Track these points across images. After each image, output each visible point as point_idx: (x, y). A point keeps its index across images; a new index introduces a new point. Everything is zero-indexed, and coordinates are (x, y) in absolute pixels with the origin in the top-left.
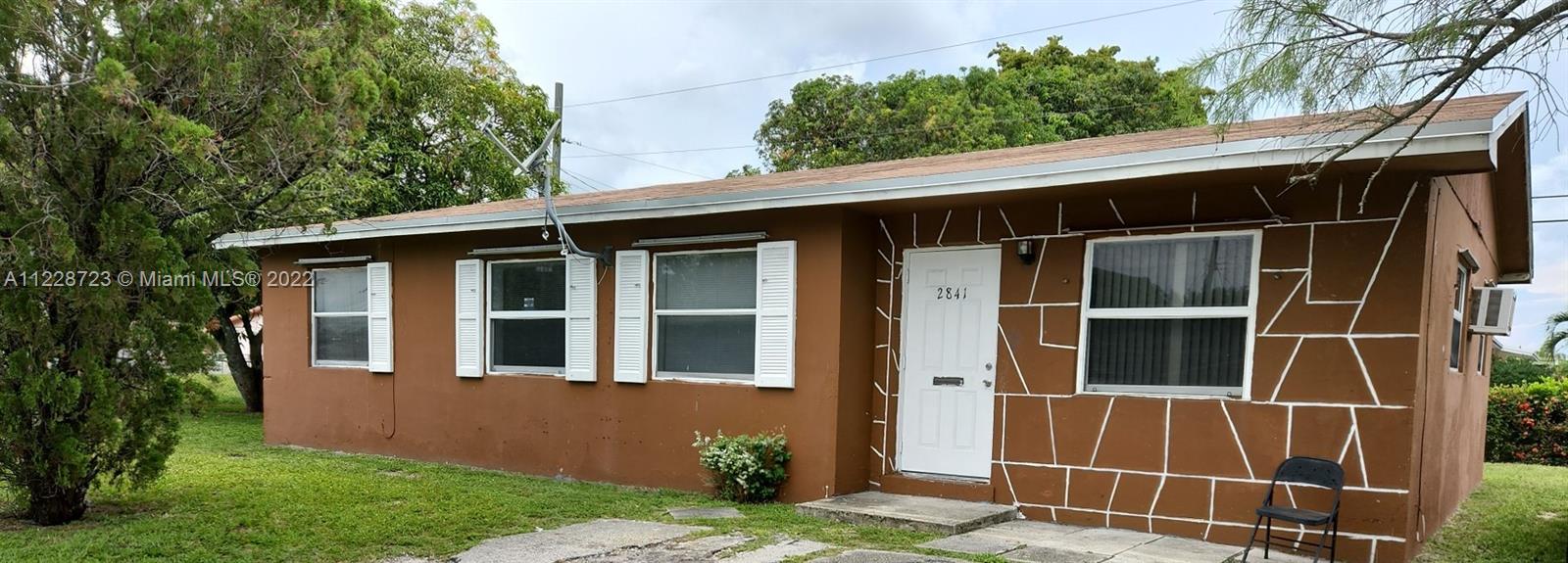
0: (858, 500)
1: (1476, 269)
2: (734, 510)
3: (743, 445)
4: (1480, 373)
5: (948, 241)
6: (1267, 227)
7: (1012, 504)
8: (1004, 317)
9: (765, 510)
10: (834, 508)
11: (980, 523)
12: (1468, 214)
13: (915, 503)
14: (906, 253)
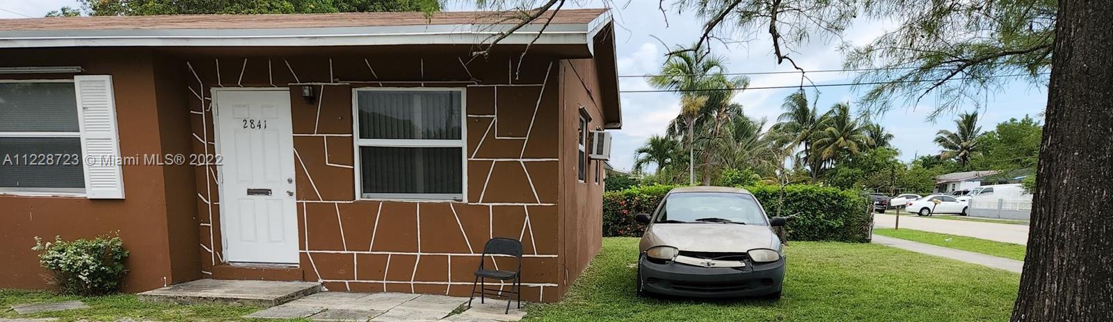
0: (192, 286)
1: (590, 119)
2: (79, 302)
3: (82, 248)
4: (597, 184)
5: (246, 83)
6: (468, 86)
7: (317, 281)
8: (297, 143)
9: (108, 301)
10: (172, 294)
11: (293, 297)
12: (584, 85)
13: (241, 286)
14: (213, 90)
